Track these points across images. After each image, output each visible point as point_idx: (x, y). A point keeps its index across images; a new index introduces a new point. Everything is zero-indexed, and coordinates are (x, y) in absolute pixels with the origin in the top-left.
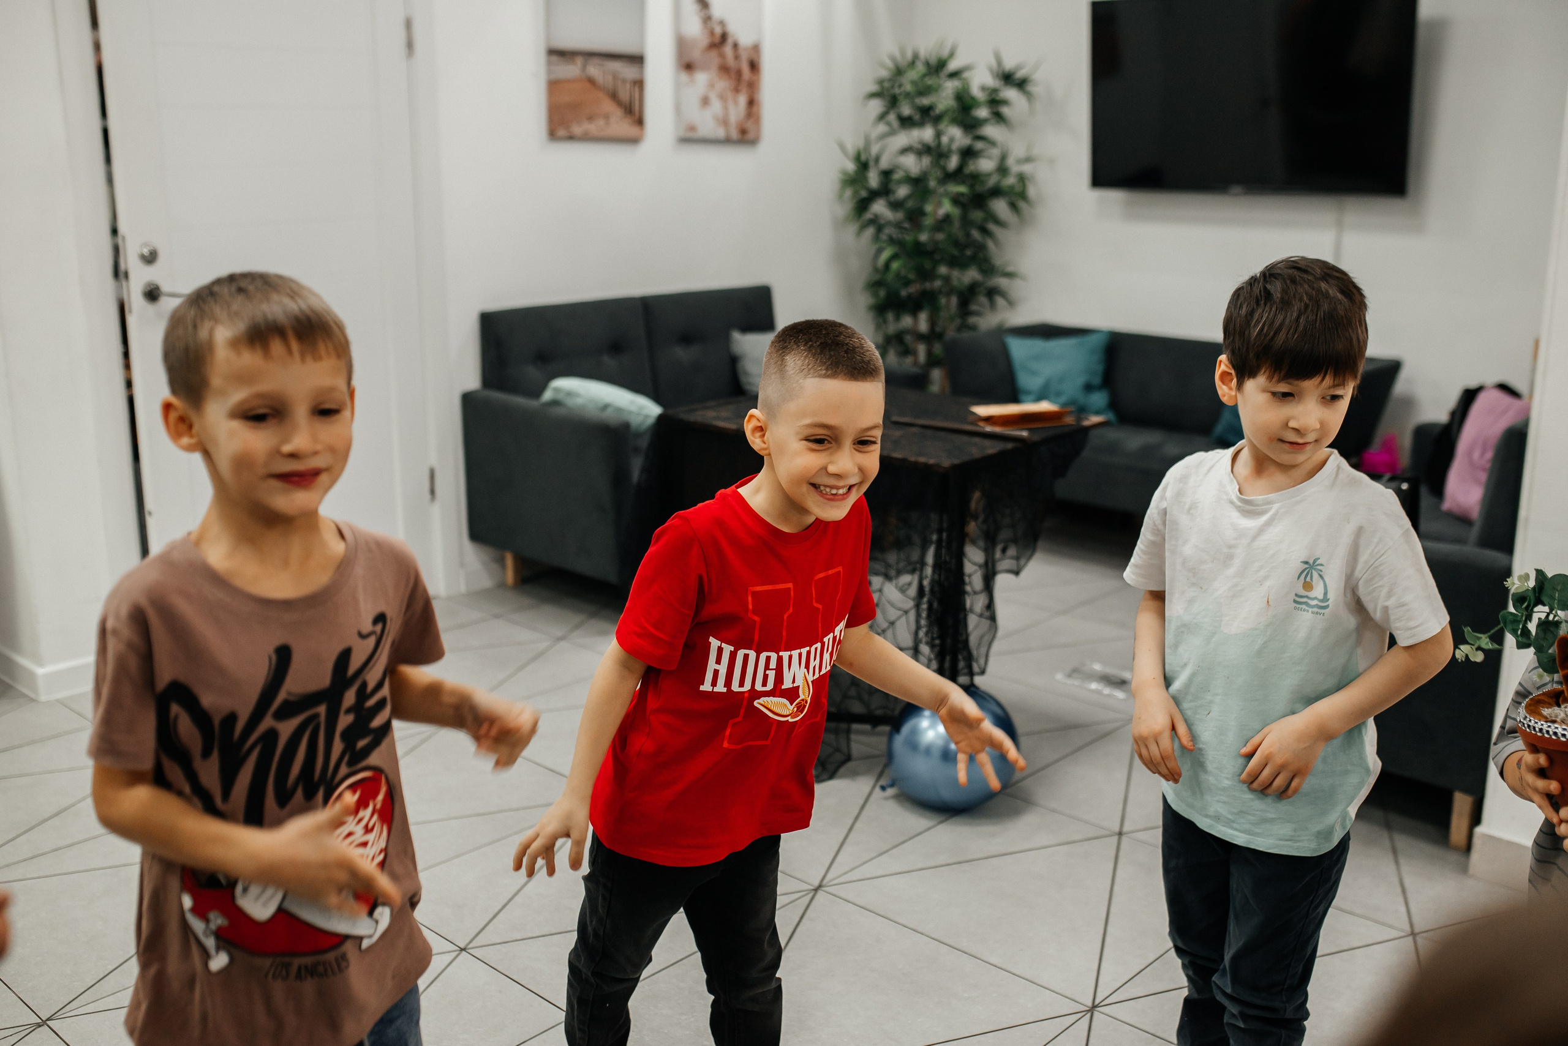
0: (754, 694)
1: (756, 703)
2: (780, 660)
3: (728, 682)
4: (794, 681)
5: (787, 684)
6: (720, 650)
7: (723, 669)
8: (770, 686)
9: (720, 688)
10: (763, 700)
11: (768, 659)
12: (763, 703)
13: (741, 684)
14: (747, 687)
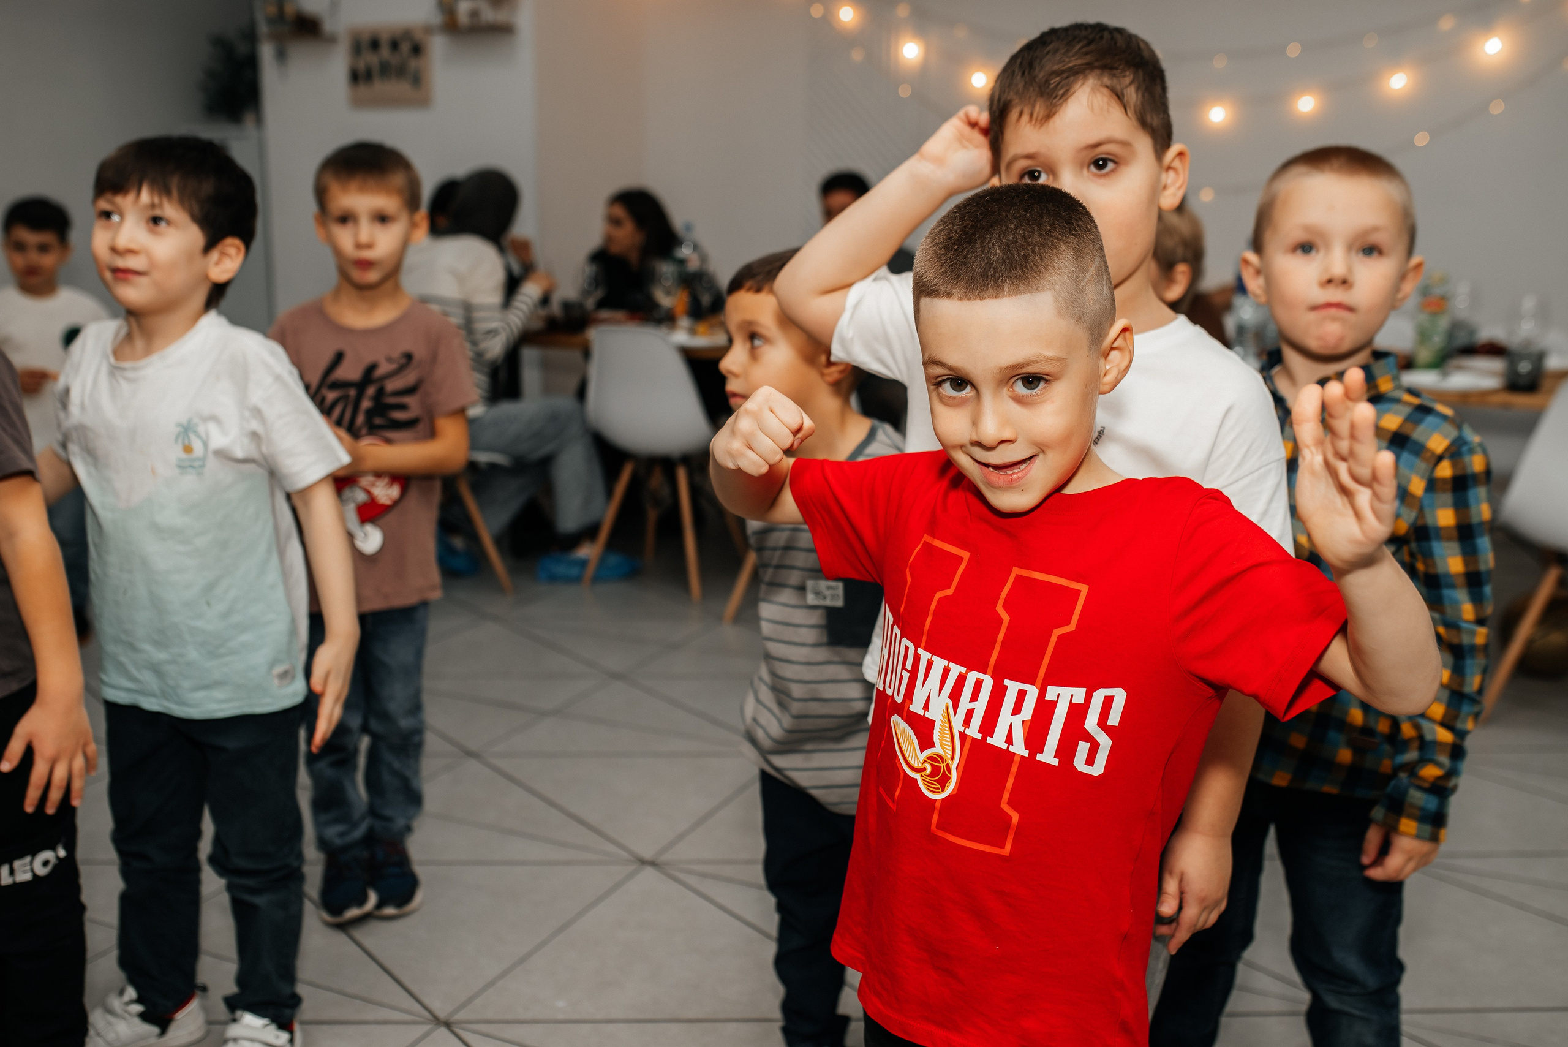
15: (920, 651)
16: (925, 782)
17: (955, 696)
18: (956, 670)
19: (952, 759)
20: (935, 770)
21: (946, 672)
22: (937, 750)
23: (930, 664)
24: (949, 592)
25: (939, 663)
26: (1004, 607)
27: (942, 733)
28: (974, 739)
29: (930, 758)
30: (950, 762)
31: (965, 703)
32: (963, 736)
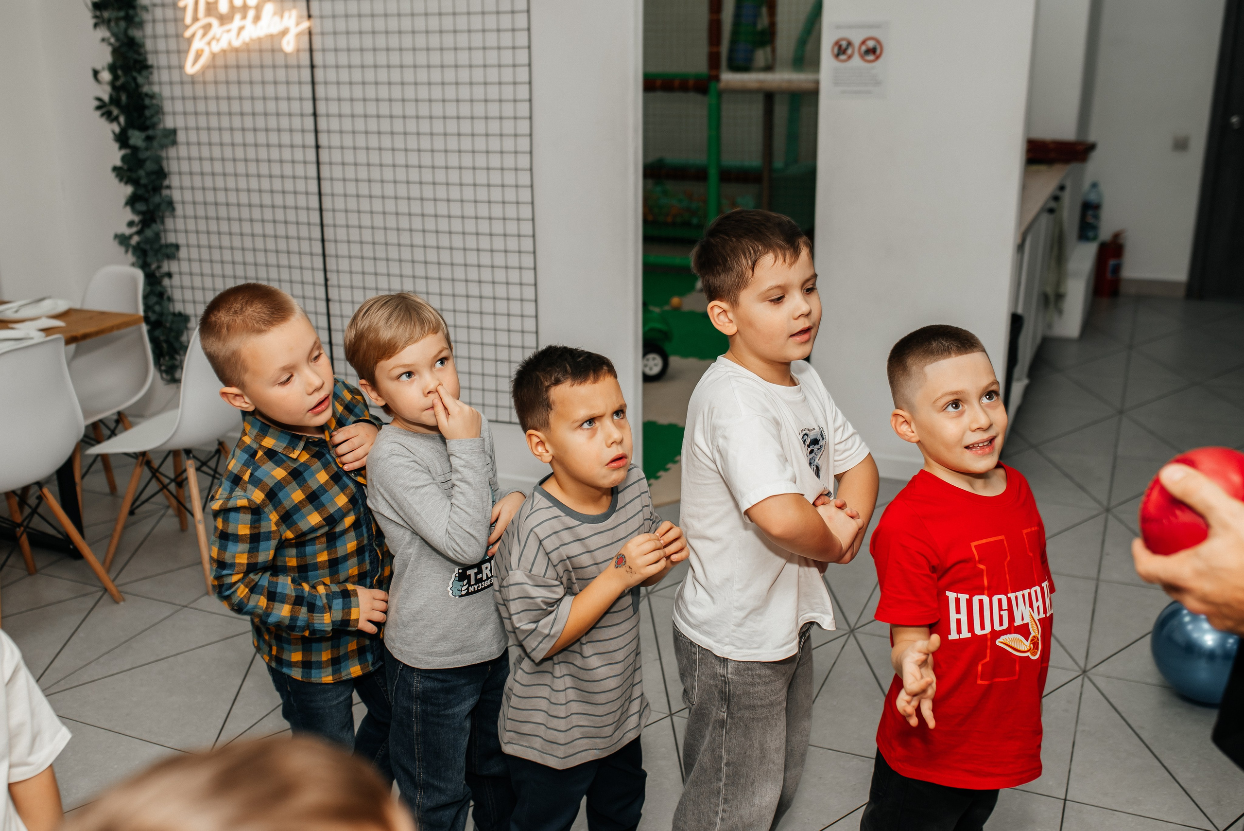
2: (1009, 600)
3: (971, 628)
4: (1023, 619)
6: (957, 600)
7: (963, 617)
8: (1006, 625)
10: (1003, 638)
13: (983, 627)
14: (988, 629)
23: (1016, 597)
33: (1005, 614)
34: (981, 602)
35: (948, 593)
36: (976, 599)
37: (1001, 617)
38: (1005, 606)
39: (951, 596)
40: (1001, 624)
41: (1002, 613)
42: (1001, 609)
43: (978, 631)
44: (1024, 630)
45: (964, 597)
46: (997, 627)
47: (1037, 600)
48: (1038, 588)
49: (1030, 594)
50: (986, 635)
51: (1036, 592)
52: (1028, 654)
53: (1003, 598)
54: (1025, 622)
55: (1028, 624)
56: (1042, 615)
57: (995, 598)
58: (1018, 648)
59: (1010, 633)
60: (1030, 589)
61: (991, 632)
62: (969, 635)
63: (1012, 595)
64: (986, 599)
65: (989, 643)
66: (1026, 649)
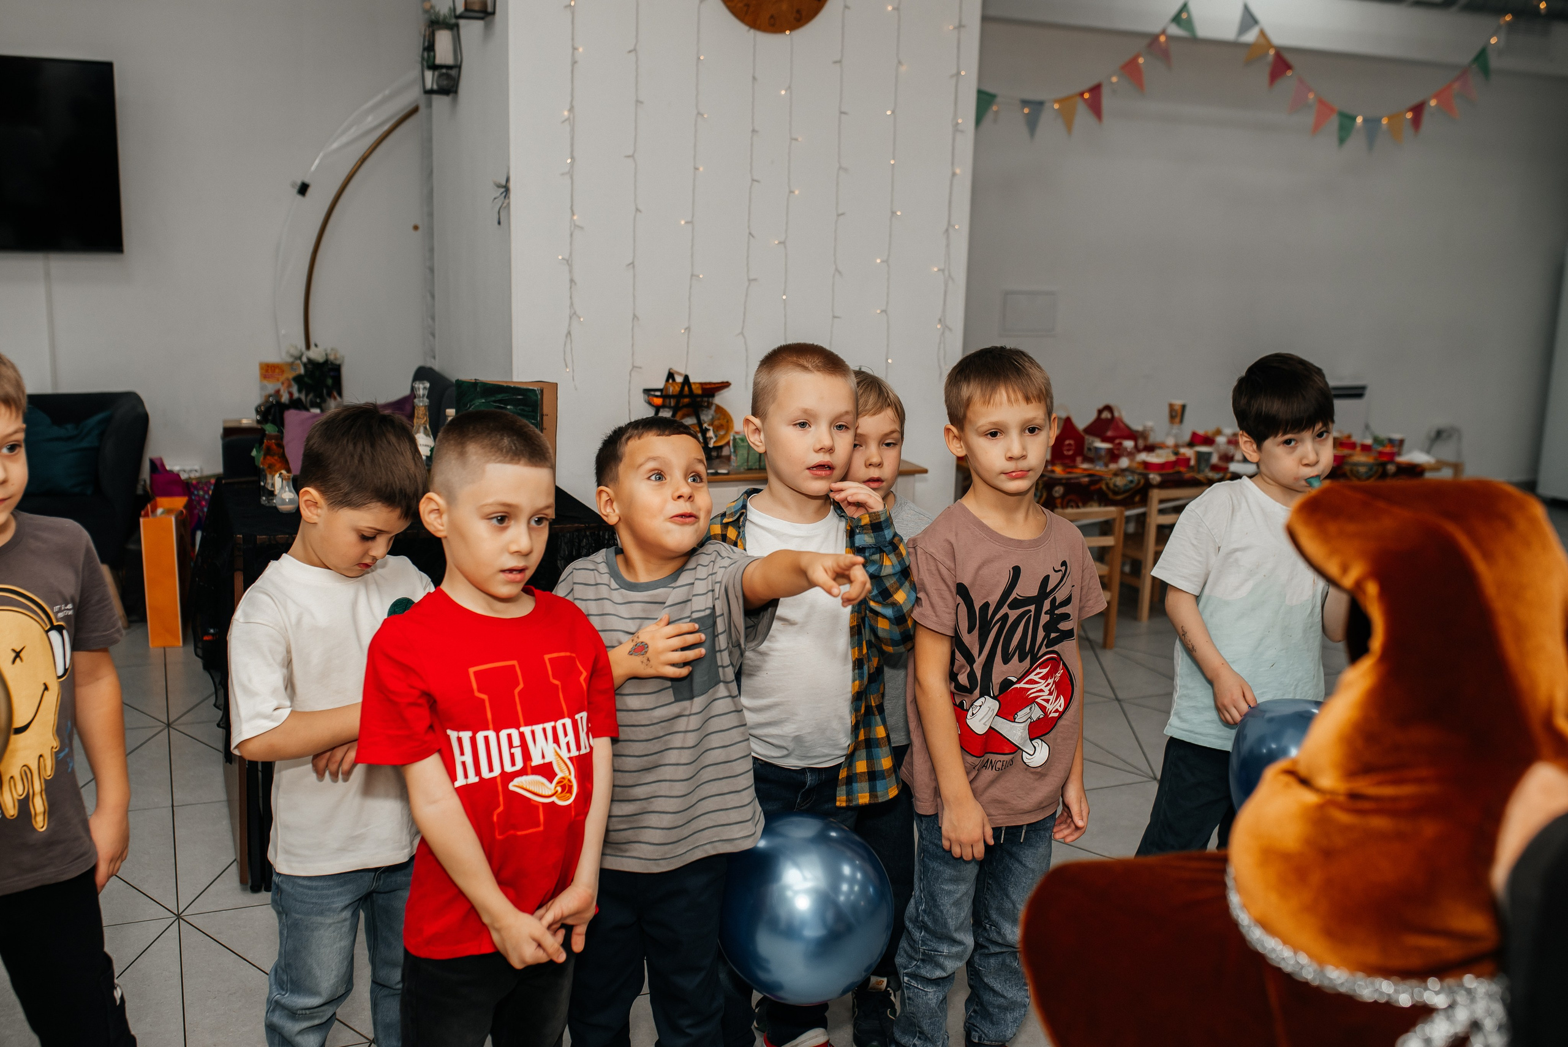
0: (507, 777)
1: (511, 787)
3: (478, 772)
4: (543, 757)
5: (536, 761)
6: (460, 740)
7: (468, 758)
8: (519, 765)
9: (473, 779)
10: (517, 781)
11: (509, 736)
12: (517, 784)
13: (491, 770)
14: (497, 771)
15: (522, 729)
16: (560, 798)
17: (556, 740)
18: (549, 726)
19: (570, 774)
20: (563, 787)
21: (544, 730)
22: (560, 775)
23: (533, 733)
24: (521, 686)
25: (538, 728)
26: (554, 678)
27: (558, 765)
28: (576, 757)
29: (558, 783)
30: (569, 777)
31: (563, 741)
32: (571, 759)
33: (518, 752)
34: (486, 738)
35: (449, 732)
36: (480, 736)
37: (512, 756)
38: (516, 741)
39: (453, 735)
40: (513, 764)
41: (513, 750)
42: (511, 746)
43: (486, 774)
44: (546, 771)
45: (466, 735)
46: (509, 768)
47: (566, 735)
48: (568, 721)
49: (554, 729)
50: (495, 778)
51: (564, 725)
52: (554, 799)
53: (514, 732)
54: (547, 760)
55: (550, 764)
56: (574, 753)
57: (504, 734)
58: (540, 792)
59: (527, 774)
60: (556, 721)
61: (501, 774)
62: (477, 779)
63: (527, 730)
64: (491, 734)
65: (500, 788)
66: (550, 793)
